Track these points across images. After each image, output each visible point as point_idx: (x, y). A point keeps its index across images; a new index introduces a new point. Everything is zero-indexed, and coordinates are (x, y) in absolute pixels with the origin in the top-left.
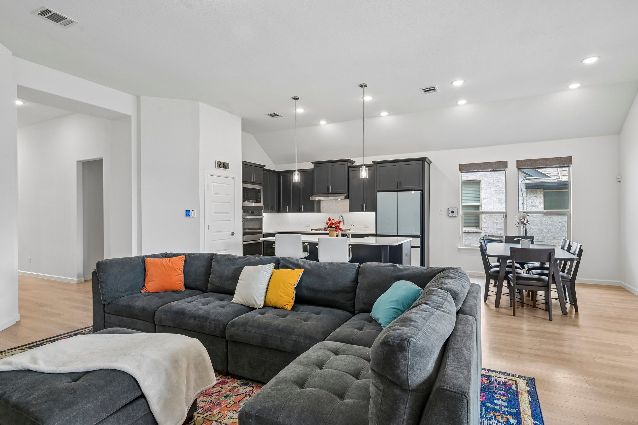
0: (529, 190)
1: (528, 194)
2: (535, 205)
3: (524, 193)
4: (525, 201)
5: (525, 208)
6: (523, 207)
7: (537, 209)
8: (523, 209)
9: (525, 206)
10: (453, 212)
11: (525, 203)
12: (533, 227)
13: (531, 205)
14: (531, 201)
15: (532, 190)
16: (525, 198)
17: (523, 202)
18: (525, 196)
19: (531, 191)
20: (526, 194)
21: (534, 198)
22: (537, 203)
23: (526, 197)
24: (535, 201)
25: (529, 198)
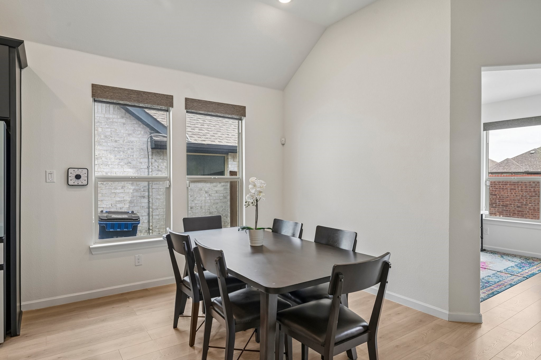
0: (155, 151)
1: (154, 156)
2: (162, 169)
3: (150, 153)
4: (150, 164)
5: (150, 173)
6: (149, 172)
7: (164, 174)
8: (149, 174)
9: (150, 170)
10: (78, 177)
11: (151, 166)
12: (159, 197)
13: (157, 169)
14: (156, 163)
15: (159, 150)
16: (150, 160)
17: (149, 165)
18: (150, 157)
19: (158, 152)
20: (152, 155)
21: (160, 161)
22: (163, 167)
23: (152, 158)
24: (162, 164)
25: (155, 161)
